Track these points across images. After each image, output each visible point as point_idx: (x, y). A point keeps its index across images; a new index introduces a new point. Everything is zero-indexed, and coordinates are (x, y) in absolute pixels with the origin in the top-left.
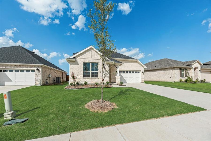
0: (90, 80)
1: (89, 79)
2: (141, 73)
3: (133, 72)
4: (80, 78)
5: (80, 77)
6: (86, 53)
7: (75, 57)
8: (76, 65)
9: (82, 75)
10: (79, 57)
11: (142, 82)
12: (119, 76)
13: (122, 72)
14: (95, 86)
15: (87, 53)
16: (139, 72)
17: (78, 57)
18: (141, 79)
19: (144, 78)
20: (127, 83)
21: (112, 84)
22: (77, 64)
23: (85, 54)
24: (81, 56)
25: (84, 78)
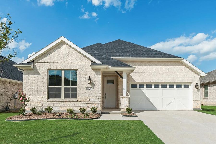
0: (60, 105)
1: (58, 102)
2: (192, 87)
3: (171, 86)
4: (41, 100)
5: (42, 97)
6: (53, 52)
7: (33, 62)
8: (34, 75)
9: (46, 94)
10: (40, 60)
11: (195, 110)
12: (127, 95)
13: (145, 87)
14: (60, 116)
15: (56, 52)
16: (187, 86)
17: (38, 61)
18: (193, 102)
19: (199, 99)
20: (157, 110)
21: (110, 112)
22: (36, 75)
23: (51, 53)
24: (44, 57)
25: (50, 99)
